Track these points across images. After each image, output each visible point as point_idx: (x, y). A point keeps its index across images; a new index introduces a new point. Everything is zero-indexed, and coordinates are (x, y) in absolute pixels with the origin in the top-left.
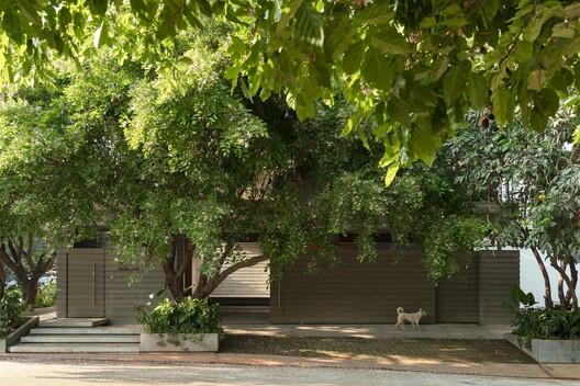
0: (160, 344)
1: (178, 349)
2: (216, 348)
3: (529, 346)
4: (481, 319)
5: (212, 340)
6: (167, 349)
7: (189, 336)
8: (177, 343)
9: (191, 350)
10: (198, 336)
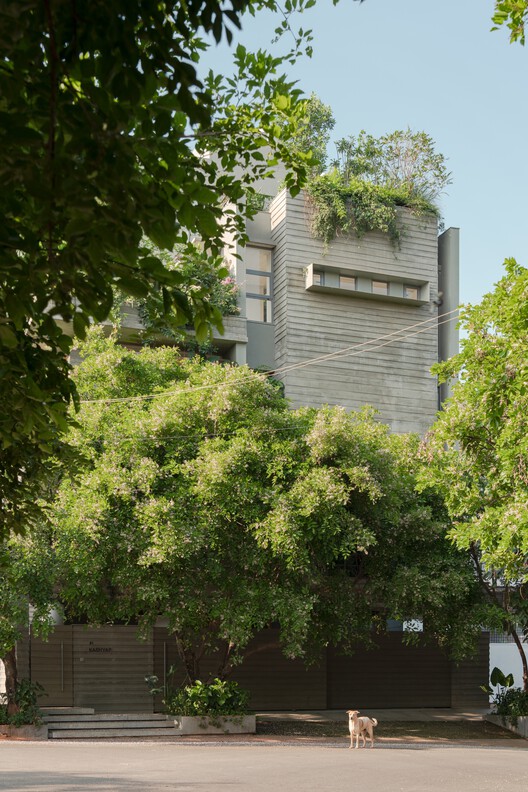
0: (202, 726)
1: (219, 731)
2: (254, 730)
3: (515, 723)
4: (453, 703)
5: (250, 721)
6: (208, 731)
7: (229, 718)
8: (219, 726)
9: (231, 732)
10: (238, 717)
